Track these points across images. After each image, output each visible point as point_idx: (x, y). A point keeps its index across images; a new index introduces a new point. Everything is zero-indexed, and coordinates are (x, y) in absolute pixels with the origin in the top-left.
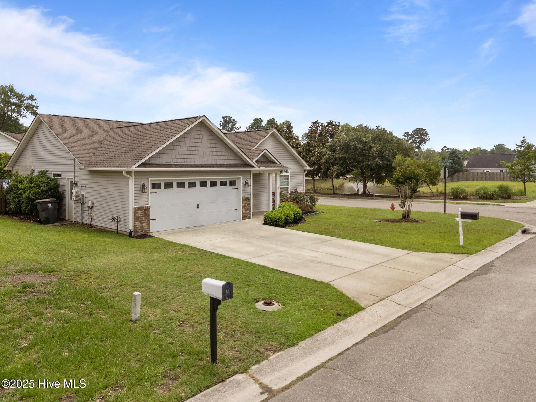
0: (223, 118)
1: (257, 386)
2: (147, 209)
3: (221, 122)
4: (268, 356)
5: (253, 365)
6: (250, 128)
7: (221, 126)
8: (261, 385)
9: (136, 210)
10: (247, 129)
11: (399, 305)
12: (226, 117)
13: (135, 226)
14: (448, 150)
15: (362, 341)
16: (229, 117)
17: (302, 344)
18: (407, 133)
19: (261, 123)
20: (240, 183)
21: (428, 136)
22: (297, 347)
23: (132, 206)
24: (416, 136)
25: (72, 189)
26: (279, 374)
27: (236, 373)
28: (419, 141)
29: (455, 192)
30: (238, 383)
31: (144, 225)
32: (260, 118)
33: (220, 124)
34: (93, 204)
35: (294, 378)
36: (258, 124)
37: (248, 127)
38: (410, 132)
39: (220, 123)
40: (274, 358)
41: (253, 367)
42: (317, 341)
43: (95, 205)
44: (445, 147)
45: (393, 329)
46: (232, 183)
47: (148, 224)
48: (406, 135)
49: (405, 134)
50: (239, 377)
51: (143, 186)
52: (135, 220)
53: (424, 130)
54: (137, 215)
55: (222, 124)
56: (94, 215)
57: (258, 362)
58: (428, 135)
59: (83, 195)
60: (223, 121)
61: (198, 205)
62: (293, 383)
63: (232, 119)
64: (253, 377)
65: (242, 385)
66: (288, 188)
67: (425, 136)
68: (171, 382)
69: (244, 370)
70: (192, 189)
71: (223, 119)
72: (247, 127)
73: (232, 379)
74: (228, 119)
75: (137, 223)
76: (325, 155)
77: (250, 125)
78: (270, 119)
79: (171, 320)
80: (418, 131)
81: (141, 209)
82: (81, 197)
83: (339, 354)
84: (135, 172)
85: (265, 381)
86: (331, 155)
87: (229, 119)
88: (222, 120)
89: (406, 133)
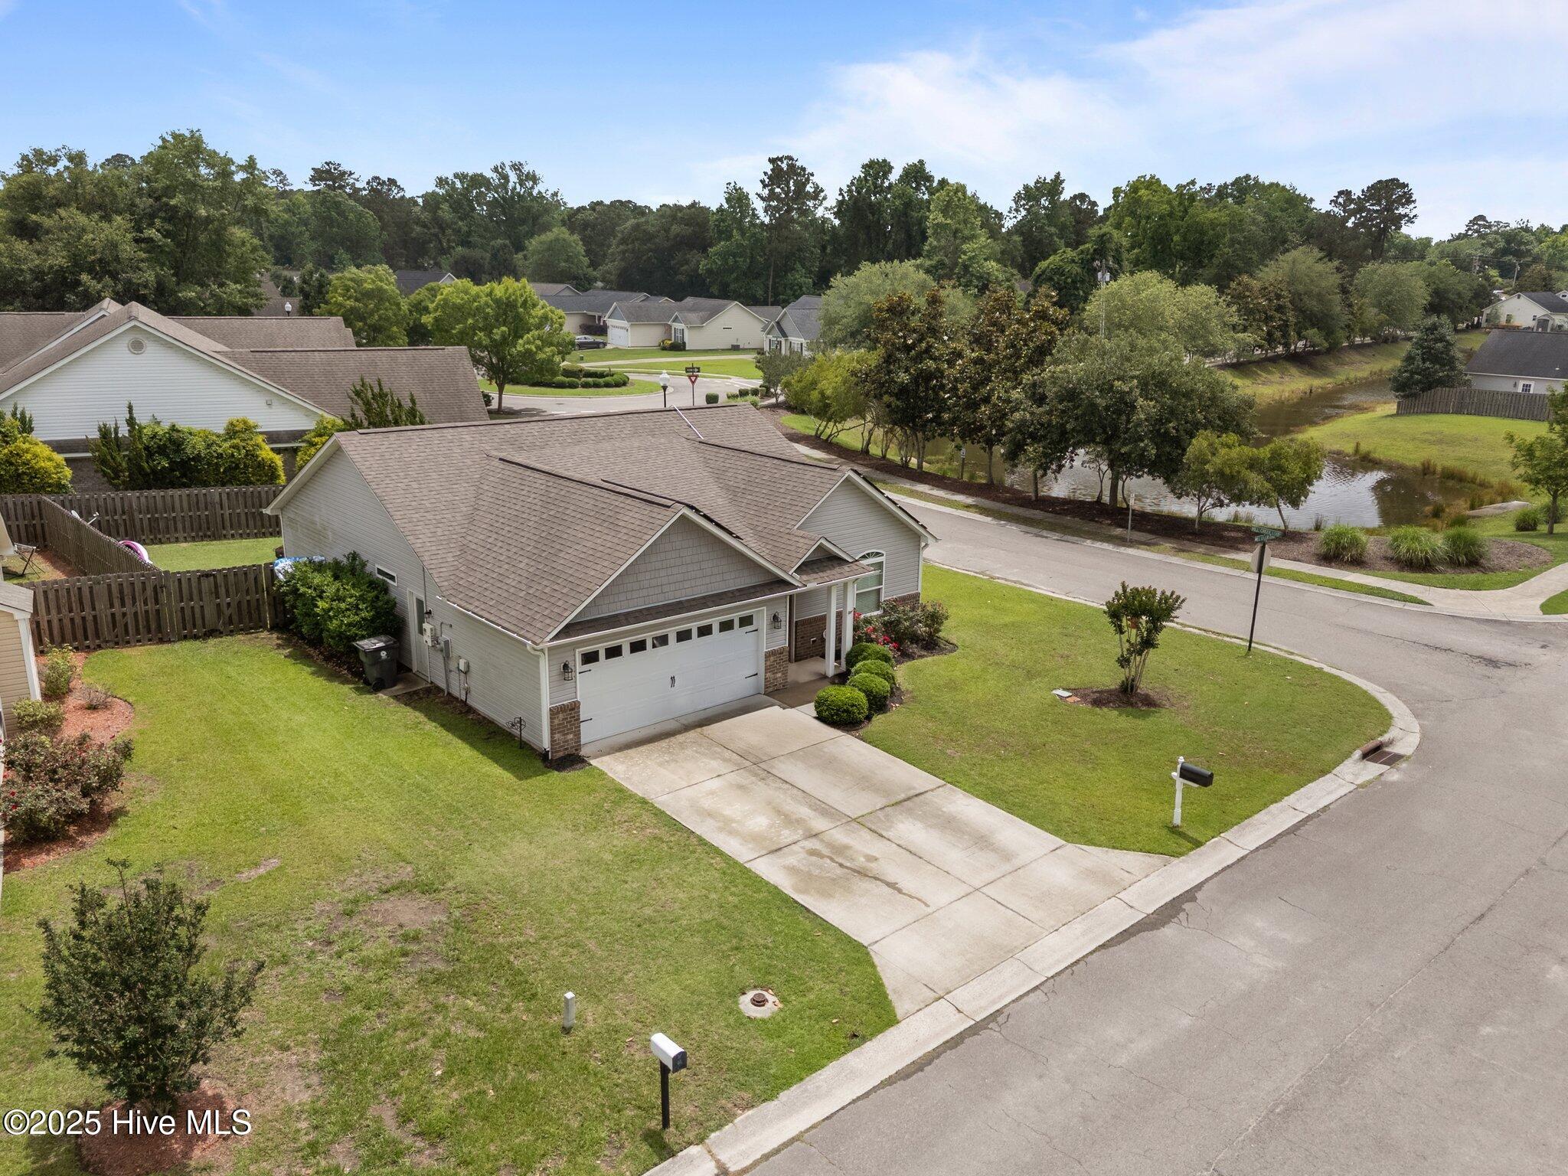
0: (772, 161)
1: (713, 1164)
2: (573, 708)
3: (765, 173)
4: (735, 1116)
5: (713, 1131)
6: (850, 191)
7: (765, 186)
8: (718, 1161)
9: (554, 713)
10: (841, 194)
11: (959, 1011)
12: (780, 159)
13: (553, 741)
14: (1490, 227)
15: (867, 1095)
16: (790, 158)
17: (784, 1096)
18: (1346, 193)
19: (885, 176)
20: (762, 620)
21: (1412, 206)
22: (776, 1102)
23: (546, 705)
24: (1372, 205)
25: (421, 621)
26: (743, 1147)
27: (690, 1144)
28: (1380, 223)
29: (1333, 545)
30: (691, 1160)
31: (571, 736)
32: (884, 161)
33: (762, 182)
34: (468, 666)
35: (758, 1156)
36: (877, 179)
37: (845, 189)
38: (1357, 193)
39: (763, 177)
40: (742, 1120)
41: (713, 1135)
42: (806, 1090)
43: (471, 669)
44: (1482, 218)
45: (922, 1070)
46: (746, 621)
47: (578, 735)
48: (1341, 200)
49: (1337, 197)
50: (693, 1150)
51: (566, 666)
52: (553, 731)
53: (1405, 185)
54: (556, 722)
55: (767, 180)
56: (472, 689)
57: (719, 1127)
58: (1414, 201)
59: (447, 643)
60: (770, 173)
61: (673, 679)
62: (755, 1164)
63: (798, 164)
64: (709, 1152)
65: (695, 1162)
66: (878, 591)
67: (1403, 205)
68: (615, 1151)
69: (701, 1140)
70: (661, 649)
71: (771, 166)
72: (841, 190)
73: (685, 1152)
74: (784, 166)
75: (557, 736)
76: (1016, 409)
77: (852, 183)
78: (910, 163)
79: (617, 1032)
80: (1380, 189)
81: (562, 709)
82: (442, 644)
83: (827, 1118)
84: (550, 649)
85: (723, 1157)
86: (1032, 414)
87: (788, 165)
88: (769, 167)
89: (1341, 193)
